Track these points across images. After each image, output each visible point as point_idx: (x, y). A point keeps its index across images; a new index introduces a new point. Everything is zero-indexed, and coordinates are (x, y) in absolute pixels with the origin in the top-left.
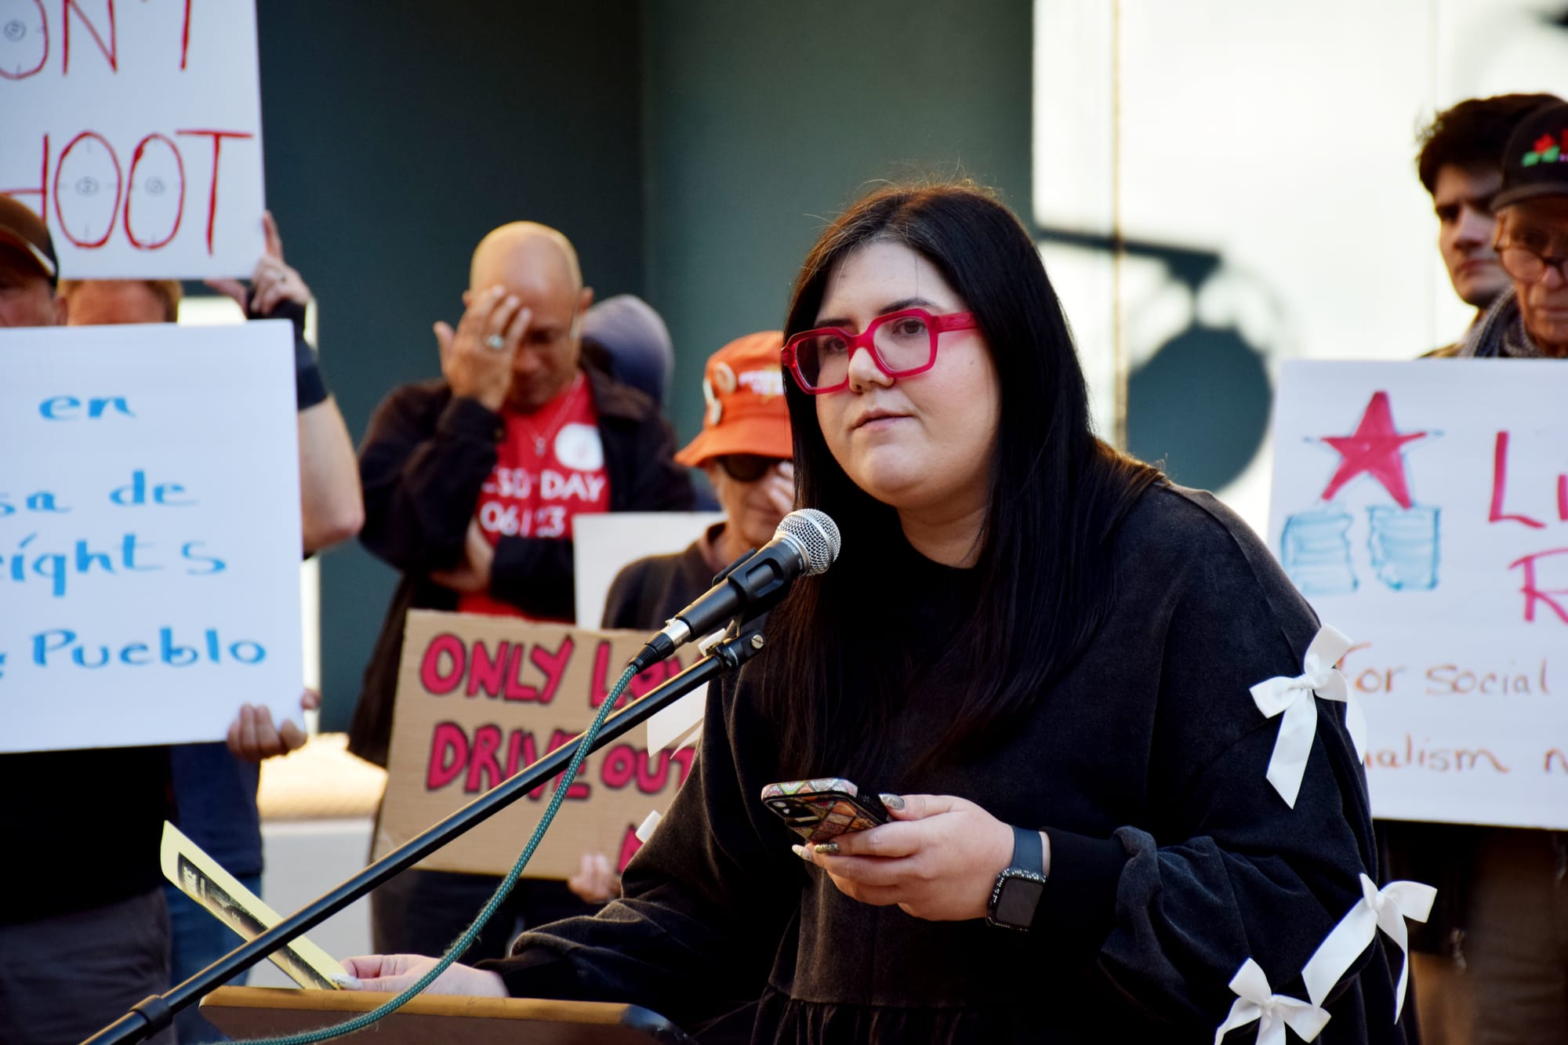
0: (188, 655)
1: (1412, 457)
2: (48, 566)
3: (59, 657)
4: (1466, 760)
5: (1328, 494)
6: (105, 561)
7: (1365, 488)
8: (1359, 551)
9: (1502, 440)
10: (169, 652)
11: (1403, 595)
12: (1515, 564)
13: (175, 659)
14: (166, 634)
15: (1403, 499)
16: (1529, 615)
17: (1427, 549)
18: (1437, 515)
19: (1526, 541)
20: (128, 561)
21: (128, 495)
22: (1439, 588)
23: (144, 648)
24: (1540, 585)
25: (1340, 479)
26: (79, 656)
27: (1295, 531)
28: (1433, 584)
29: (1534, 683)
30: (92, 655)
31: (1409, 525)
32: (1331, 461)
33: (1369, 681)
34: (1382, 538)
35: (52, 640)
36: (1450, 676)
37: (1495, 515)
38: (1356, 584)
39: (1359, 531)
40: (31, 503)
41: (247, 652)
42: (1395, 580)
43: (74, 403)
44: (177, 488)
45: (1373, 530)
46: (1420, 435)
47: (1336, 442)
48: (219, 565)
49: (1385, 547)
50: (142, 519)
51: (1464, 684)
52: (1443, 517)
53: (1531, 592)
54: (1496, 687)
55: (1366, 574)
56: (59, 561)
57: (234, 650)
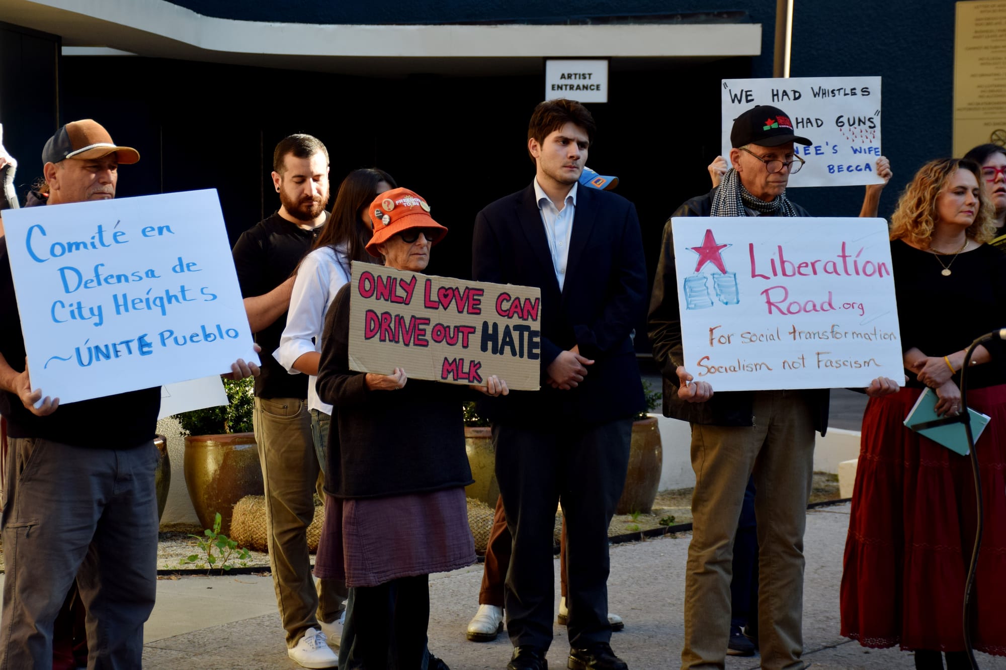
0: (213, 337)
1: (724, 254)
2: (158, 302)
3: (170, 342)
4: (758, 367)
5: (698, 270)
6: (176, 297)
7: (709, 267)
8: (711, 291)
9: (751, 246)
10: (207, 336)
11: (728, 306)
12: (762, 293)
13: (209, 339)
14: (203, 328)
15: (724, 271)
16: (770, 312)
17: (734, 289)
18: (735, 275)
19: (764, 284)
20: (184, 299)
21: (178, 269)
22: (740, 303)
23: (198, 335)
24: (772, 301)
25: (701, 264)
26: (176, 340)
27: (688, 284)
28: (738, 302)
29: (776, 337)
30: (181, 341)
31: (726, 280)
32: (696, 257)
33: (723, 340)
34: (718, 285)
35: (167, 334)
36: (749, 336)
37: (754, 276)
38: (712, 303)
39: (710, 283)
40: (147, 273)
41: (232, 333)
42: (725, 301)
43: (153, 229)
44: (194, 264)
45: (715, 282)
46: (725, 246)
47: (696, 249)
48: (215, 297)
49: (720, 289)
50: (185, 278)
51: (754, 338)
52: (736, 275)
53: (769, 303)
54: (764, 339)
55: (715, 299)
56: (161, 299)
57: (227, 332)
